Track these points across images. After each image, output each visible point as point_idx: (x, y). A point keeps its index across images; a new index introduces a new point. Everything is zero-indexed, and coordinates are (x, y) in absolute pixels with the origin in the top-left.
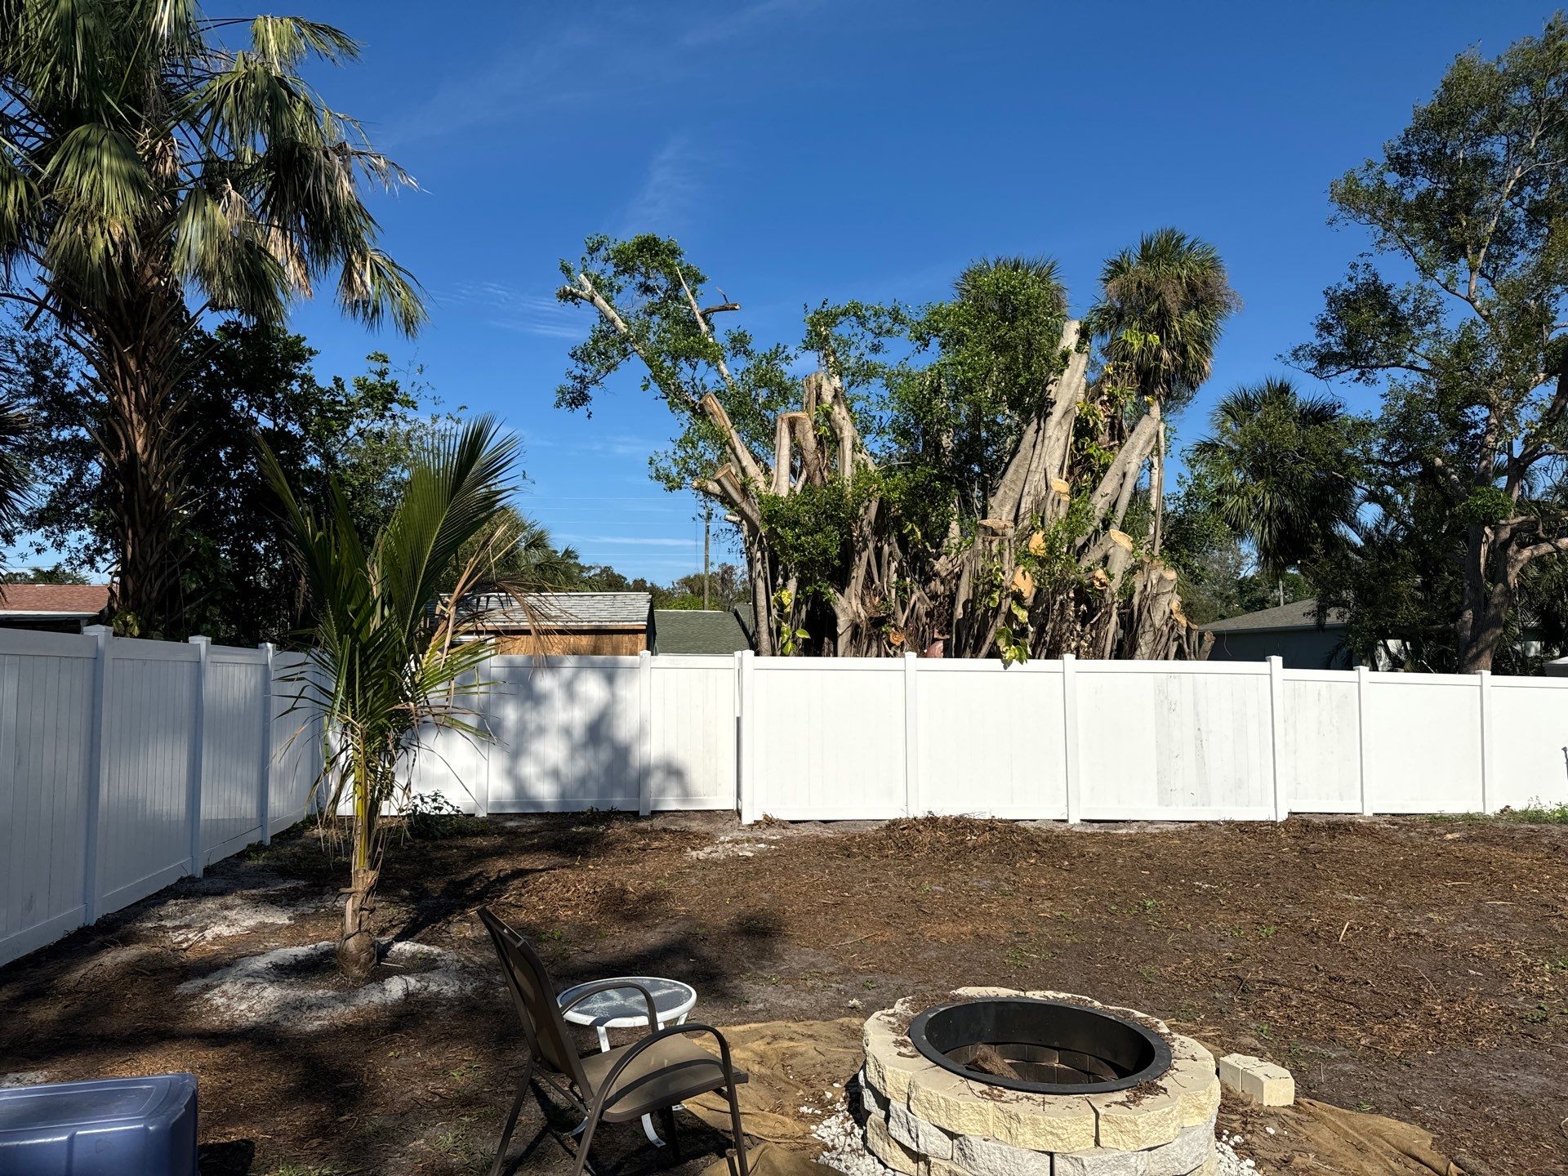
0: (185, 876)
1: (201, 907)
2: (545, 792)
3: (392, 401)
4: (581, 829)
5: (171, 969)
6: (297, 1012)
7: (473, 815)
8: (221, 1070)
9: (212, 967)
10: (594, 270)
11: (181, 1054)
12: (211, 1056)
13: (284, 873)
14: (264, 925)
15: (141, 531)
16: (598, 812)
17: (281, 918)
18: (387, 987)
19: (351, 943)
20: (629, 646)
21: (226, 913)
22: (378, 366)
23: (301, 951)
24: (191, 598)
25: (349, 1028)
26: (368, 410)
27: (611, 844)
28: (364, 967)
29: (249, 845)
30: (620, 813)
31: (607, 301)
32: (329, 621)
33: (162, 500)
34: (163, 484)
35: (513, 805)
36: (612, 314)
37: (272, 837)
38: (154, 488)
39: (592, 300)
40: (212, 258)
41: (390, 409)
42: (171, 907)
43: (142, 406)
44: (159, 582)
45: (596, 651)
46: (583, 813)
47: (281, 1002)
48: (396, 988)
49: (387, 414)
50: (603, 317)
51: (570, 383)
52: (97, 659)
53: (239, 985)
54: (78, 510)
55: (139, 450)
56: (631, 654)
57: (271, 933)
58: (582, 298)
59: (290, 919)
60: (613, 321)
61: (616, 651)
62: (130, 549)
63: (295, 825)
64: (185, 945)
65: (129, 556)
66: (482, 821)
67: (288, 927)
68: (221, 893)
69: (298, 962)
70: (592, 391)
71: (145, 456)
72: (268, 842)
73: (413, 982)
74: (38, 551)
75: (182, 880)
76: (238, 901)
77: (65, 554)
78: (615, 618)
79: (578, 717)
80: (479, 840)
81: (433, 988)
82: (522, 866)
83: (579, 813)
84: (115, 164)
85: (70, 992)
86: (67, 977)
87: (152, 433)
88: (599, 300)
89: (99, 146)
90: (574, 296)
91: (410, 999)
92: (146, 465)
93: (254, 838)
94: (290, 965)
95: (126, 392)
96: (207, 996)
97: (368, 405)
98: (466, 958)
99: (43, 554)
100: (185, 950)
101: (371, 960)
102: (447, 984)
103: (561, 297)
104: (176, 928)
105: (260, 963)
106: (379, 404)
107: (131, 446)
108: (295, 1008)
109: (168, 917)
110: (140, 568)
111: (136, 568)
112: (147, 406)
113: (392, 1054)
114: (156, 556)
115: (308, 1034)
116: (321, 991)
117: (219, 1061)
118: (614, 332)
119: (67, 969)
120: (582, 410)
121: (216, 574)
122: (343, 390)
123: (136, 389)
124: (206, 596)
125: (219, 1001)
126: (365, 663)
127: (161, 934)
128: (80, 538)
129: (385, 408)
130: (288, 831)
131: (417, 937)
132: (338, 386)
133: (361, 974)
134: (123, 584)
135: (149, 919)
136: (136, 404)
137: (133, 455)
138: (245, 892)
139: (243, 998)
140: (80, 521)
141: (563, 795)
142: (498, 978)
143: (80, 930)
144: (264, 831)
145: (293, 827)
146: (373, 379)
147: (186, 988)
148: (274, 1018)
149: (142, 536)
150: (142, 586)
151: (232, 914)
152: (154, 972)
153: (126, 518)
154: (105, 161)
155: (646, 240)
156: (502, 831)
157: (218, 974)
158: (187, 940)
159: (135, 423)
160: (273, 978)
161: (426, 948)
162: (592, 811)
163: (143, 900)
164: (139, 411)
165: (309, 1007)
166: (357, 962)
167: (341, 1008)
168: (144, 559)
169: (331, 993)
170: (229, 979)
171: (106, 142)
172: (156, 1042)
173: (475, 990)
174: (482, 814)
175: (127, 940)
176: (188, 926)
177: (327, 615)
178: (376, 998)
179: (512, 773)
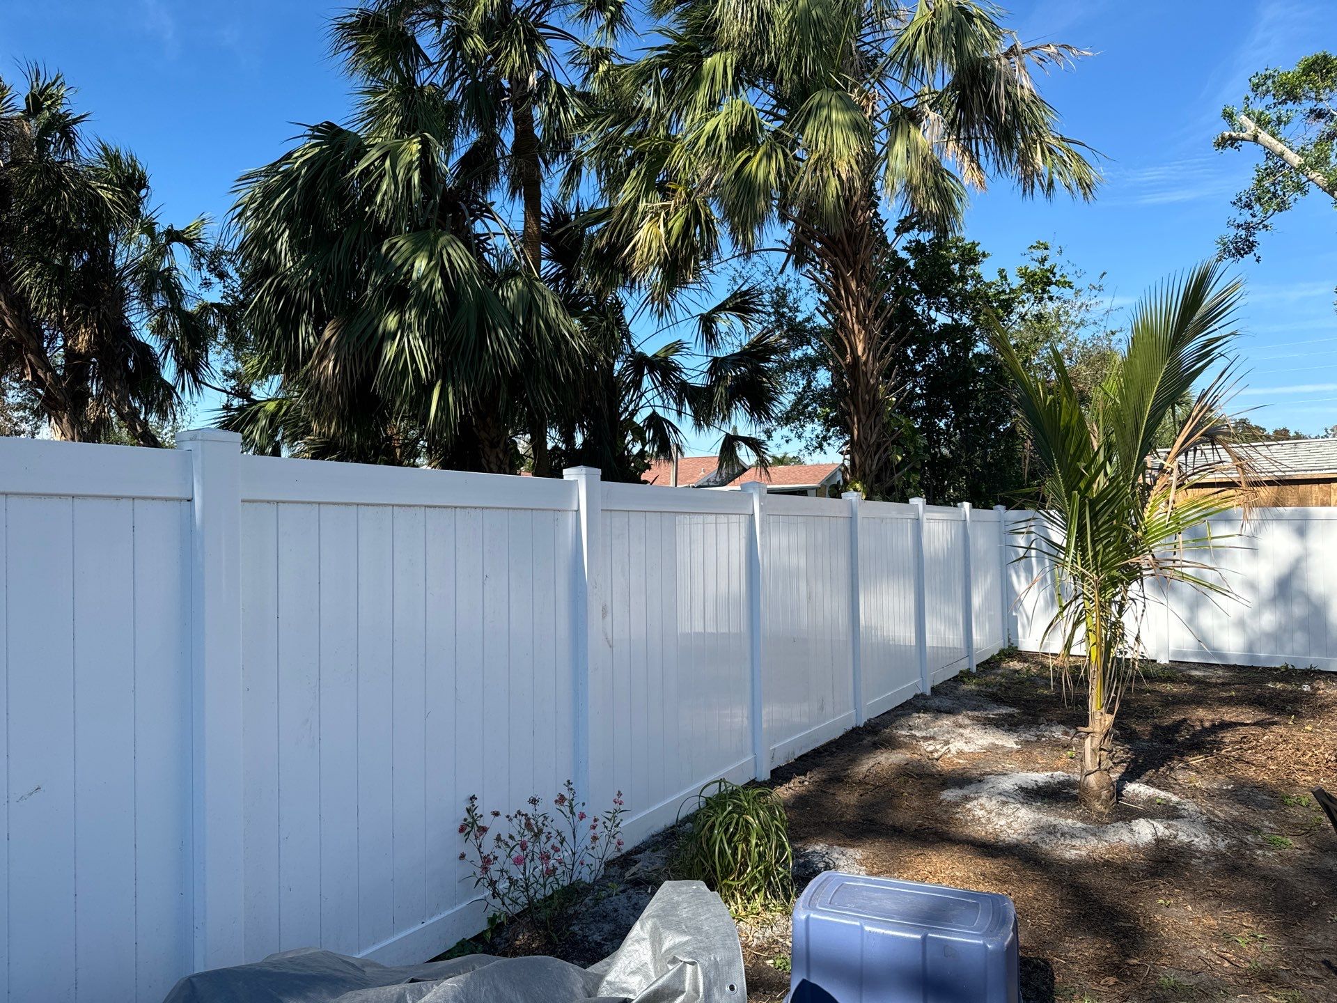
0: (919, 693)
1: (940, 723)
2: (1232, 645)
3: (1050, 283)
4: (1279, 686)
5: (931, 776)
6: (1052, 837)
7: (1155, 661)
8: (1000, 881)
9: (965, 780)
10: (1258, 107)
11: (962, 857)
12: (988, 865)
13: (997, 700)
14: (997, 747)
15: (863, 416)
16: (1294, 670)
17: (1009, 742)
18: (1134, 828)
19: (1092, 780)
20: (1320, 496)
21: (961, 730)
22: (1039, 254)
23: (1041, 777)
24: (899, 467)
25: (1107, 863)
26: (1028, 295)
27: (1327, 706)
28: (1105, 803)
29: (961, 672)
30: (1321, 672)
31: (1273, 135)
32: (1057, 478)
33: (877, 390)
34: (877, 379)
35: (1196, 654)
36: (1280, 147)
37: (977, 666)
38: (872, 382)
39: (1256, 138)
40: (917, 174)
41: (1049, 291)
42: (919, 719)
43: (861, 318)
44: (877, 457)
45: (1278, 503)
46: (1276, 669)
47: (1036, 824)
48: (1145, 831)
49: (1045, 296)
50: (1270, 153)
51: (1232, 233)
52: (852, 519)
53: (994, 802)
54: (810, 408)
55: (860, 353)
56: (1323, 504)
57: (1004, 754)
58: (1243, 139)
59: (1017, 743)
60: (1281, 155)
61: (1303, 502)
62: (856, 432)
63: (993, 657)
64: (936, 755)
65: (856, 438)
66: (1164, 668)
67: (1018, 751)
68: (950, 712)
69: (1040, 788)
70: (1259, 236)
71: (864, 358)
72: (974, 670)
73: (1161, 829)
74: (787, 441)
75: (916, 696)
76: (967, 722)
77: (803, 443)
78: (1299, 467)
79: (1265, 572)
80: (1169, 686)
81: (1183, 837)
82: (1227, 718)
83: (1271, 669)
84: (840, 117)
85: (860, 783)
86: (856, 770)
87: (869, 338)
88: (1264, 137)
89: (829, 104)
90: (1233, 140)
91: (1162, 845)
92: (866, 363)
93: (964, 665)
94: (1033, 789)
95: (849, 309)
96: (968, 806)
97: (1029, 291)
98: (1208, 811)
99: (790, 443)
100: (937, 760)
101: (1111, 799)
102: (1196, 836)
103: (1219, 145)
104: (926, 739)
105: (1007, 784)
106: (1038, 289)
107: (854, 350)
108: (1050, 833)
109: (918, 728)
110: (864, 447)
111: (861, 446)
112: (864, 318)
113: (1161, 901)
114: (874, 437)
115: (1070, 861)
116: (1070, 821)
117: (996, 871)
118: (1283, 165)
119: (853, 761)
120: (1249, 258)
121: (916, 448)
122: (1006, 280)
123: (857, 305)
124: (909, 466)
125: (980, 813)
126: (1094, 518)
127: (914, 742)
128: (814, 429)
129: (1044, 291)
130: (987, 662)
131: (1144, 778)
132: (1002, 277)
133: (1103, 810)
134: (852, 461)
135: (902, 727)
136: (857, 317)
137: (856, 358)
138: (970, 713)
139: (1000, 814)
140: (811, 417)
141: (1250, 647)
142: (1249, 837)
143: (853, 729)
144: (970, 662)
145: (991, 658)
146: (1034, 267)
147: (949, 795)
148: (1033, 839)
149: (864, 421)
150: (866, 460)
151: (966, 732)
152: (920, 776)
153: (852, 408)
154: (834, 116)
155: (1314, 62)
156: (1190, 680)
157: (973, 787)
158: (937, 751)
159: (856, 332)
160: (1022, 800)
161: (1163, 794)
162: (1286, 667)
163: (892, 710)
164: (859, 322)
165: (1062, 835)
166: (1098, 797)
167: (1093, 842)
168: (866, 439)
169: (1079, 824)
170: (984, 795)
171: (833, 101)
172: (938, 842)
173: (1229, 847)
174: (1163, 660)
175: (891, 744)
176: (932, 738)
177: (1053, 472)
178: (1126, 838)
179: (1191, 623)
